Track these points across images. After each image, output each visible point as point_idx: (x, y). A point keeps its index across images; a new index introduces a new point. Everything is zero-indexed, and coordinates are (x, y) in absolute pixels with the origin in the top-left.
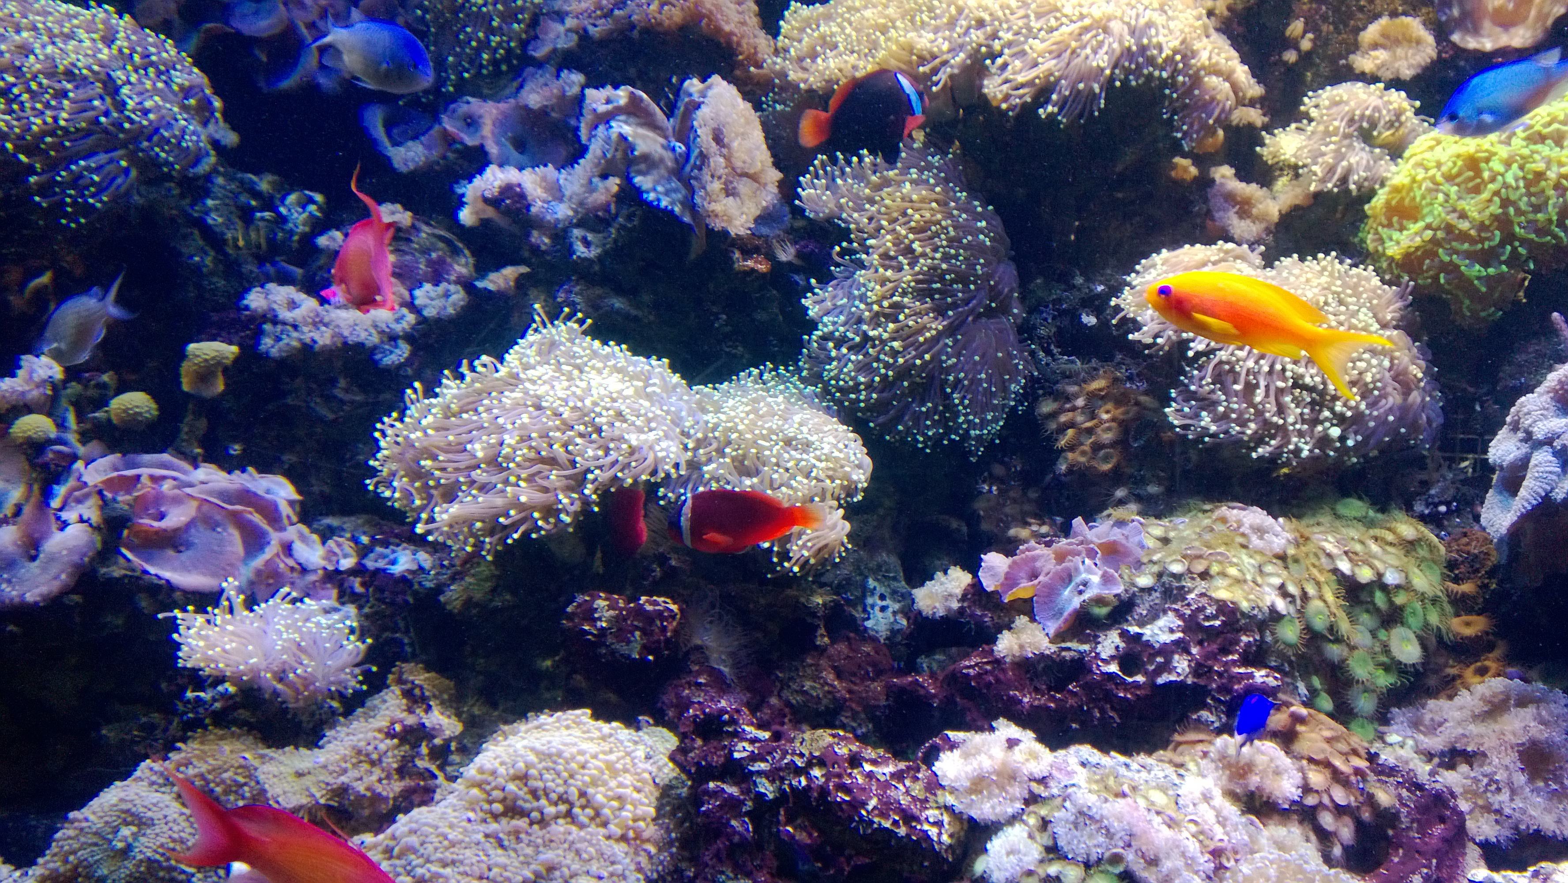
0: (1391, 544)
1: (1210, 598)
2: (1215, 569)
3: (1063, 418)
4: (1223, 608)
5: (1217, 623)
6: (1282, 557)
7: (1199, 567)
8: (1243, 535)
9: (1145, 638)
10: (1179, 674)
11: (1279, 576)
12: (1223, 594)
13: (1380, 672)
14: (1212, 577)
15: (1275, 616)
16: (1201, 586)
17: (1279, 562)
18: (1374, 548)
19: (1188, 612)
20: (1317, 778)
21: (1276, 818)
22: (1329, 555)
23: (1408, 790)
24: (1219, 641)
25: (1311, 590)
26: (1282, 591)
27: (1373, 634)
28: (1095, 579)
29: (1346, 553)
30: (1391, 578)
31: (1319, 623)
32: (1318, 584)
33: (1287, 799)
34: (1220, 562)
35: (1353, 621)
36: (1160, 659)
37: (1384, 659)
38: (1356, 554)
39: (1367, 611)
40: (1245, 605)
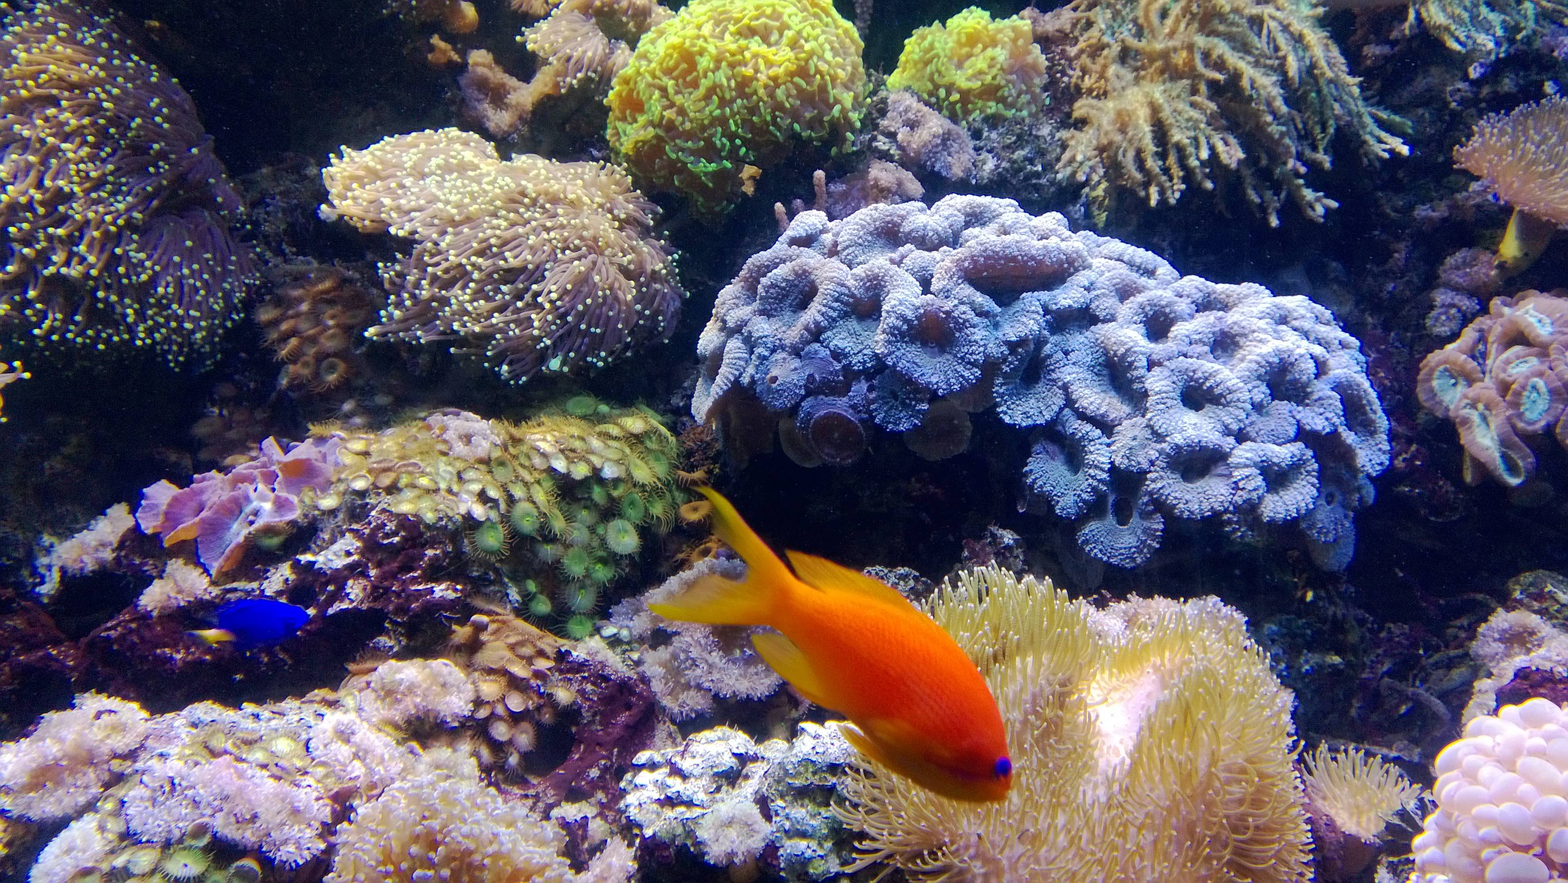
0: (616, 438)
1: (391, 512)
2: (404, 481)
3: (284, 326)
4: (404, 521)
5: (396, 539)
6: (486, 462)
7: (386, 480)
8: (445, 441)
9: (317, 566)
10: (352, 601)
11: (479, 481)
12: (406, 508)
13: (599, 566)
14: (400, 490)
15: (471, 523)
16: (386, 501)
17: (483, 467)
18: (596, 443)
19: (367, 531)
20: (490, 688)
21: (444, 739)
22: (544, 455)
23: (593, 684)
24: (400, 558)
25: (518, 492)
26: (483, 497)
27: (592, 530)
28: (267, 506)
29: (562, 451)
30: (609, 472)
31: (528, 525)
32: (526, 484)
33: (456, 716)
34: (410, 473)
35: (569, 519)
36: (331, 588)
37: (601, 553)
38: (573, 451)
39: (586, 507)
40: (430, 517)
